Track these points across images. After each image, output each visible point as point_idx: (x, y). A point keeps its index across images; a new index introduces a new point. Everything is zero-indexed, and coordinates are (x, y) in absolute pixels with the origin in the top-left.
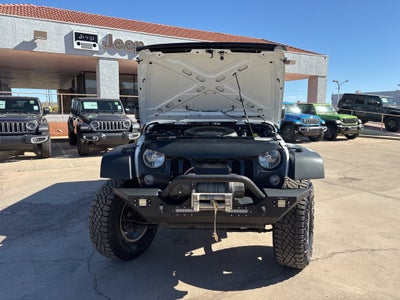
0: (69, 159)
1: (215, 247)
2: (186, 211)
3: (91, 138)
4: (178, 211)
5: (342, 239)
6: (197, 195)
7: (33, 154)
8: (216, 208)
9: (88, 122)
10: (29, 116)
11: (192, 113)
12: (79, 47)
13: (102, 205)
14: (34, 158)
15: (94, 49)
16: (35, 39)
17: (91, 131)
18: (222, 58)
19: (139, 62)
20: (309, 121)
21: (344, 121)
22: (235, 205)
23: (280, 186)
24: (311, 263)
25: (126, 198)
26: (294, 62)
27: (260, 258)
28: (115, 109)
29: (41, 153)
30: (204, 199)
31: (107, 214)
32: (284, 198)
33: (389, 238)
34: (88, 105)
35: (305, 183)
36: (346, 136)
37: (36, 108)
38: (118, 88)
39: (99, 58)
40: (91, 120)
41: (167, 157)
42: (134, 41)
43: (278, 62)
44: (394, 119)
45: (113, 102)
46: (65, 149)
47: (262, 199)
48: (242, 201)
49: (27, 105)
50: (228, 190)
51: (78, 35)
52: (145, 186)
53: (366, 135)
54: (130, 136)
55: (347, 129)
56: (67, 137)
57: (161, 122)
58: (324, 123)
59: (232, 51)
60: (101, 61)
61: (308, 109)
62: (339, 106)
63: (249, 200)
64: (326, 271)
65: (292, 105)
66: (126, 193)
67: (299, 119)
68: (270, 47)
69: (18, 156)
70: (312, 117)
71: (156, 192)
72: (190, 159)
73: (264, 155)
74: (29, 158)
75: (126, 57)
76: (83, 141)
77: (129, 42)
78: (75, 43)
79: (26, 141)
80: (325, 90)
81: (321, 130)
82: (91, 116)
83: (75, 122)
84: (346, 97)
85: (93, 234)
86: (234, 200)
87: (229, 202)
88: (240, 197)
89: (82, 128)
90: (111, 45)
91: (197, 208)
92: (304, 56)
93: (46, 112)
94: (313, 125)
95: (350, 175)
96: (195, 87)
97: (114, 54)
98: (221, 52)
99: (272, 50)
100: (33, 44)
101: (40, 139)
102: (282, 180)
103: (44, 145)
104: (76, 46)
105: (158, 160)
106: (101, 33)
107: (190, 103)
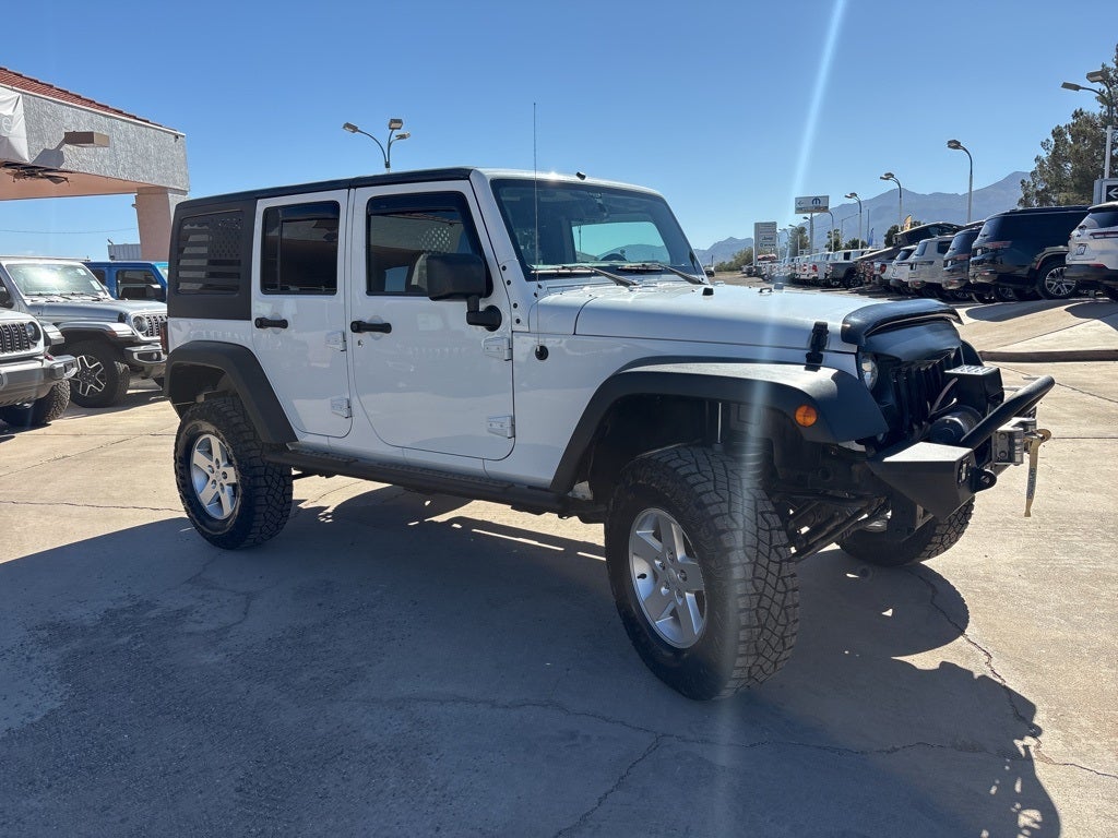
92: (122, 125)
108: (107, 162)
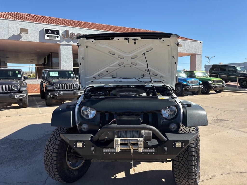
0: (39, 108)
1: (132, 172)
2: (111, 150)
3: (54, 94)
4: (104, 151)
6: (118, 140)
7: (17, 105)
8: (132, 149)
9: (51, 84)
10: (14, 81)
11: (116, 80)
12: (48, 38)
13: (53, 145)
14: (17, 108)
15: (57, 39)
16: (21, 33)
17: (54, 90)
18: (135, 43)
19: (78, 46)
20: (192, 82)
21: (214, 82)
22: (146, 146)
23: (176, 131)
25: (68, 142)
26: (181, 46)
27: (164, 180)
28: (70, 76)
29: (22, 104)
30: (123, 142)
31: (56, 151)
32: (180, 141)
34: (52, 74)
36: (215, 91)
37: (19, 76)
38: (72, 63)
39: (60, 45)
40: (54, 83)
41: (97, 111)
43: (173, 45)
44: (245, 80)
45: (68, 71)
46: (38, 101)
47: (165, 141)
48: (150, 143)
49: (14, 74)
50: (140, 136)
51: (47, 31)
52: (82, 132)
53: (228, 90)
54: (79, 93)
55: (216, 87)
56: (39, 94)
57: (95, 85)
58: (201, 83)
59: (142, 38)
60: (61, 46)
61: (191, 74)
62: (210, 72)
63: (156, 142)
65: (181, 72)
67: (185, 81)
68: (168, 35)
69: (8, 106)
70: (193, 80)
72: (113, 112)
73: (165, 109)
74: (14, 108)
76: (49, 96)
77: (79, 35)
78: (46, 35)
79: (12, 97)
80: (201, 62)
81: (199, 87)
82: (54, 81)
83: (44, 84)
84: (214, 67)
85: (47, 165)
86: (144, 143)
87: (141, 144)
88: (150, 140)
89: (48, 88)
90: (67, 36)
91: (118, 149)
92: (187, 42)
93: (25, 78)
94: (194, 85)
95: (220, 117)
96: (117, 62)
97: (70, 42)
98: (134, 39)
99: (169, 37)
100: (19, 36)
101: (21, 96)
102: (179, 127)
103: (23, 99)
104: (46, 37)
105: (91, 113)
106: (62, 29)
107: (114, 73)
108: (183, 50)
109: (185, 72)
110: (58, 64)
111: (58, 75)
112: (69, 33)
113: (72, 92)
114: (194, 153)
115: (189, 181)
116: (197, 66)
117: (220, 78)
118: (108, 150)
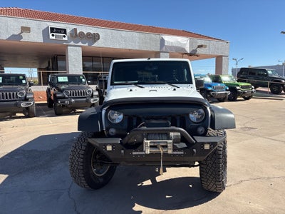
0: (48, 118)
1: (158, 179)
2: (140, 153)
3: (64, 102)
4: (134, 153)
5: (247, 171)
6: (147, 142)
7: (22, 115)
8: (161, 151)
9: (61, 91)
10: (19, 87)
12: (54, 38)
13: (78, 150)
14: (23, 117)
15: (64, 39)
16: (22, 32)
17: (64, 98)
20: (217, 88)
21: (242, 87)
22: (175, 149)
23: (204, 134)
24: (226, 188)
25: (98, 145)
26: (206, 46)
27: (191, 186)
28: (80, 82)
29: (29, 113)
30: (152, 144)
31: (82, 156)
32: (208, 143)
33: (279, 169)
34: (61, 79)
35: (221, 132)
36: (244, 97)
37: (24, 81)
38: (81, 66)
39: (67, 46)
40: (64, 89)
41: (124, 116)
42: (92, 32)
44: (276, 85)
45: (79, 76)
46: (45, 110)
47: (193, 144)
48: (179, 146)
49: (17, 80)
50: (169, 138)
51: (52, 30)
52: (110, 136)
53: (257, 97)
54: (92, 101)
55: (244, 93)
56: (46, 102)
58: (228, 88)
60: (69, 47)
61: (216, 79)
62: (238, 77)
63: (184, 145)
64: (238, 194)
65: (205, 76)
66: (97, 142)
67: (210, 86)
69: (12, 116)
70: (219, 85)
71: (118, 141)
73: (193, 113)
74: (20, 117)
75: (87, 44)
76: (58, 105)
77: (89, 34)
78: (51, 35)
79: (17, 105)
80: (227, 65)
81: (226, 94)
82: (63, 87)
83: (52, 91)
84: (243, 70)
85: (72, 171)
86: (173, 145)
87: (170, 146)
88: (178, 143)
89: (58, 95)
90: (76, 36)
91: (148, 151)
92: (213, 42)
93: (31, 85)
94: (220, 91)
95: (248, 125)
97: (78, 42)
100: (19, 36)
101: (28, 104)
102: (206, 130)
103: (30, 108)
104: (51, 37)
105: (118, 117)
106: (69, 28)
108: (208, 51)
109: (210, 76)
110: (65, 68)
111: (67, 81)
112: (78, 32)
113: (85, 99)
114: (221, 156)
115: (217, 183)
116: (223, 70)
117: (248, 82)
118: (138, 153)
